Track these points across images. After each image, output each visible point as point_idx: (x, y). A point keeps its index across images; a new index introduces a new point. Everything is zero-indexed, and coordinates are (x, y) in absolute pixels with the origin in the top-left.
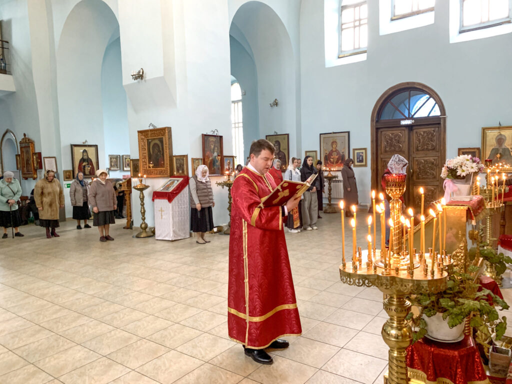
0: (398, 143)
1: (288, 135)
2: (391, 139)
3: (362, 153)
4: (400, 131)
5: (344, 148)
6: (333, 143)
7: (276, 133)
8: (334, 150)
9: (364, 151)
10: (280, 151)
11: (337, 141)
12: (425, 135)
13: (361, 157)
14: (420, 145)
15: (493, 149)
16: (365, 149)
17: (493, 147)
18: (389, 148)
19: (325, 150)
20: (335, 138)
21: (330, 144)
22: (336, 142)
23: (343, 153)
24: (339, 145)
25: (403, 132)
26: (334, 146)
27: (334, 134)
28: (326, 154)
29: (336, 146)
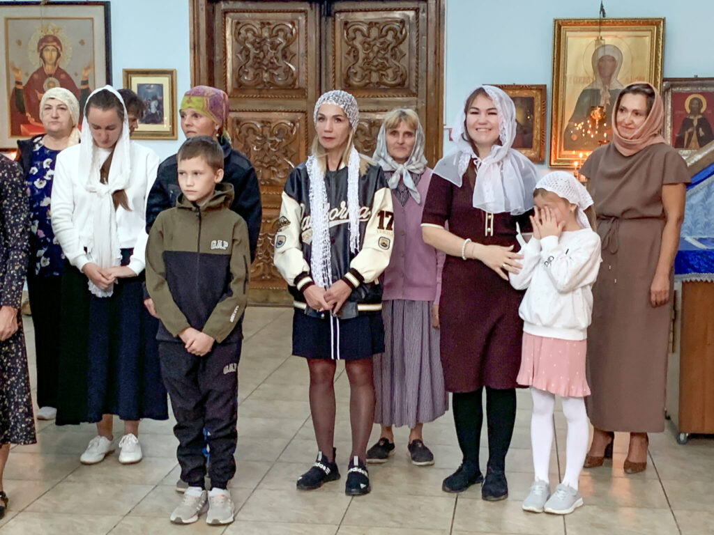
0: (284, 56)
2: (259, 43)
3: (160, 87)
4: (289, 16)
6: (44, 41)
8: (49, 69)
9: (164, 81)
11: (60, 36)
12: (374, 33)
13: (154, 104)
14: (357, 69)
15: (584, 92)
16: (170, 73)
17: (586, 86)
18: (251, 72)
19: (13, 68)
20: (53, 24)
21: (33, 45)
22: (56, 40)
23: (85, 83)
24: (68, 52)
25: (301, 18)
26: (47, 55)
27: (51, 8)
28: (18, 83)
29: (59, 56)
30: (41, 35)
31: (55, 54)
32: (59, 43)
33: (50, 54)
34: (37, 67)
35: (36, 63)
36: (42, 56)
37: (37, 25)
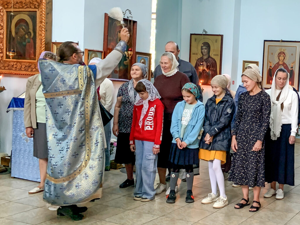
1: (222, 36)
5: (294, 62)
6: (280, 54)
7: (206, 32)
8: (281, 63)
10: (209, 57)
11: (285, 52)
19: (269, 62)
20: (283, 48)
21: (277, 54)
22: (284, 53)
23: (292, 68)
24: (287, 57)
26: (280, 58)
27: (283, 43)
28: (270, 67)
29: (284, 58)
30: (279, 51)
31: (283, 58)
32: (285, 55)
33: (282, 58)
34: (277, 62)
35: (277, 61)
36: (279, 59)
37: (278, 48)
